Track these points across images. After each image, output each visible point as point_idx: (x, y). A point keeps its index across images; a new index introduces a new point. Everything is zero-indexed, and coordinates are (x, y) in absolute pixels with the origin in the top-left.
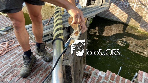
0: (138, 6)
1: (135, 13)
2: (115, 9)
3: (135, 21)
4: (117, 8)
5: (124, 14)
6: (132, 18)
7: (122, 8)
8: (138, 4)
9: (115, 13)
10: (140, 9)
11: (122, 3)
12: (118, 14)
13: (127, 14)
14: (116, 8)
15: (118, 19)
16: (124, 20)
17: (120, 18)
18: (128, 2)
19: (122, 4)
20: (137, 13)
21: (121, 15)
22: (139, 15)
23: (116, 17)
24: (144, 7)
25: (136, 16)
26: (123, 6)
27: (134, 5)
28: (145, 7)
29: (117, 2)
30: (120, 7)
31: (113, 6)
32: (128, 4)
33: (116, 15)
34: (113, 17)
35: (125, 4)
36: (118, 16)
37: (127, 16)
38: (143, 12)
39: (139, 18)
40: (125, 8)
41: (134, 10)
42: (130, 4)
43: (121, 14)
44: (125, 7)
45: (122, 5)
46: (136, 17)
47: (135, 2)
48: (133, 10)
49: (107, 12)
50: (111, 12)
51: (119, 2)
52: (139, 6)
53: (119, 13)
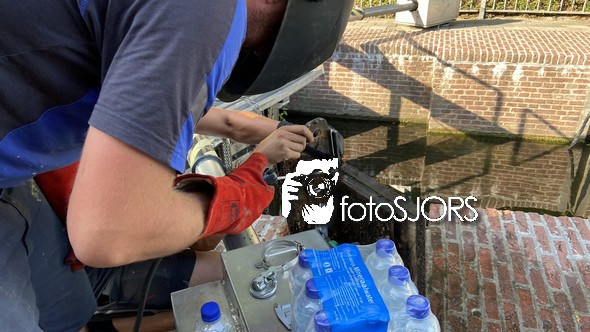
0: (411, 57)
1: (407, 80)
2: (345, 79)
3: (414, 104)
4: (352, 76)
5: (377, 91)
6: (403, 99)
7: (366, 72)
8: (409, 53)
9: (348, 94)
10: (417, 65)
11: (361, 57)
12: (359, 92)
13: (386, 87)
14: (349, 75)
15: (363, 109)
16: (380, 109)
17: (367, 103)
18: (378, 52)
19: (364, 61)
20: (412, 79)
21: (369, 95)
22: (419, 83)
23: (355, 102)
24: (428, 57)
25: (412, 88)
26: (366, 66)
27: (397, 59)
28: (431, 57)
29: (346, 58)
30: (359, 72)
31: (338, 70)
32: (379, 58)
33: (353, 97)
34: (347, 106)
35: (373, 60)
36: (359, 101)
37: (386, 93)
38: (428, 74)
39: (424, 94)
40: (375, 72)
41: (403, 71)
42: (387, 55)
43: (366, 92)
44: (374, 67)
45: (364, 64)
46: (414, 93)
47: (398, 48)
48: (401, 73)
49: (323, 92)
50: (335, 93)
51: (353, 57)
52: (414, 59)
53: (361, 90)
